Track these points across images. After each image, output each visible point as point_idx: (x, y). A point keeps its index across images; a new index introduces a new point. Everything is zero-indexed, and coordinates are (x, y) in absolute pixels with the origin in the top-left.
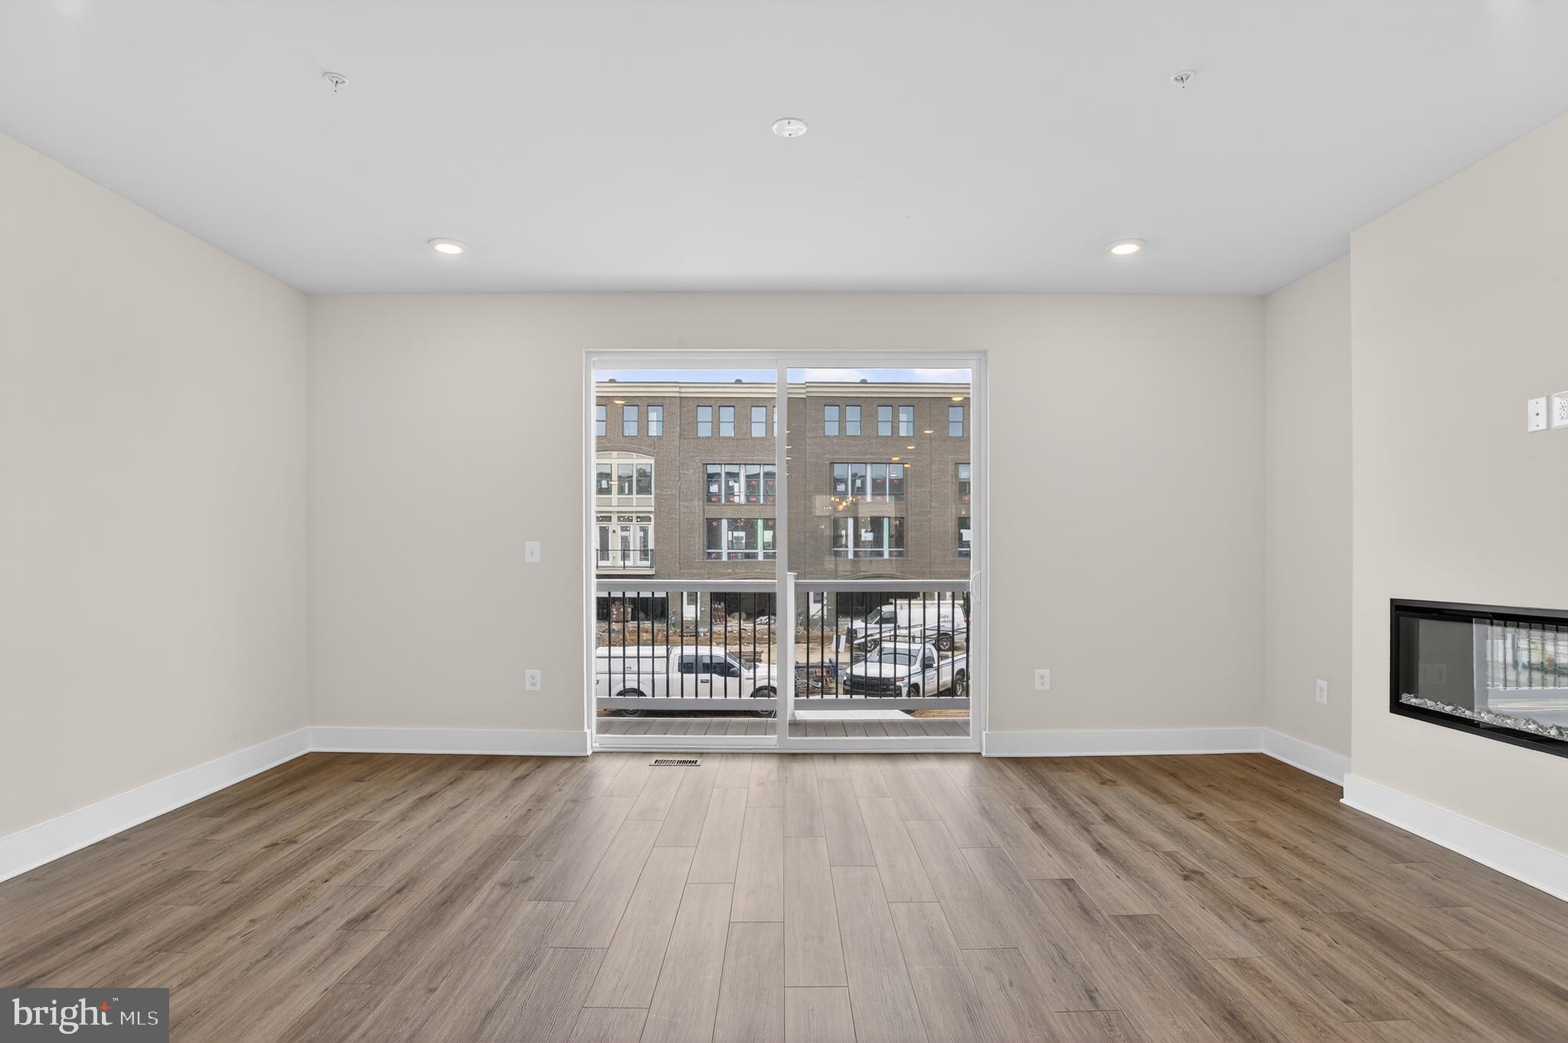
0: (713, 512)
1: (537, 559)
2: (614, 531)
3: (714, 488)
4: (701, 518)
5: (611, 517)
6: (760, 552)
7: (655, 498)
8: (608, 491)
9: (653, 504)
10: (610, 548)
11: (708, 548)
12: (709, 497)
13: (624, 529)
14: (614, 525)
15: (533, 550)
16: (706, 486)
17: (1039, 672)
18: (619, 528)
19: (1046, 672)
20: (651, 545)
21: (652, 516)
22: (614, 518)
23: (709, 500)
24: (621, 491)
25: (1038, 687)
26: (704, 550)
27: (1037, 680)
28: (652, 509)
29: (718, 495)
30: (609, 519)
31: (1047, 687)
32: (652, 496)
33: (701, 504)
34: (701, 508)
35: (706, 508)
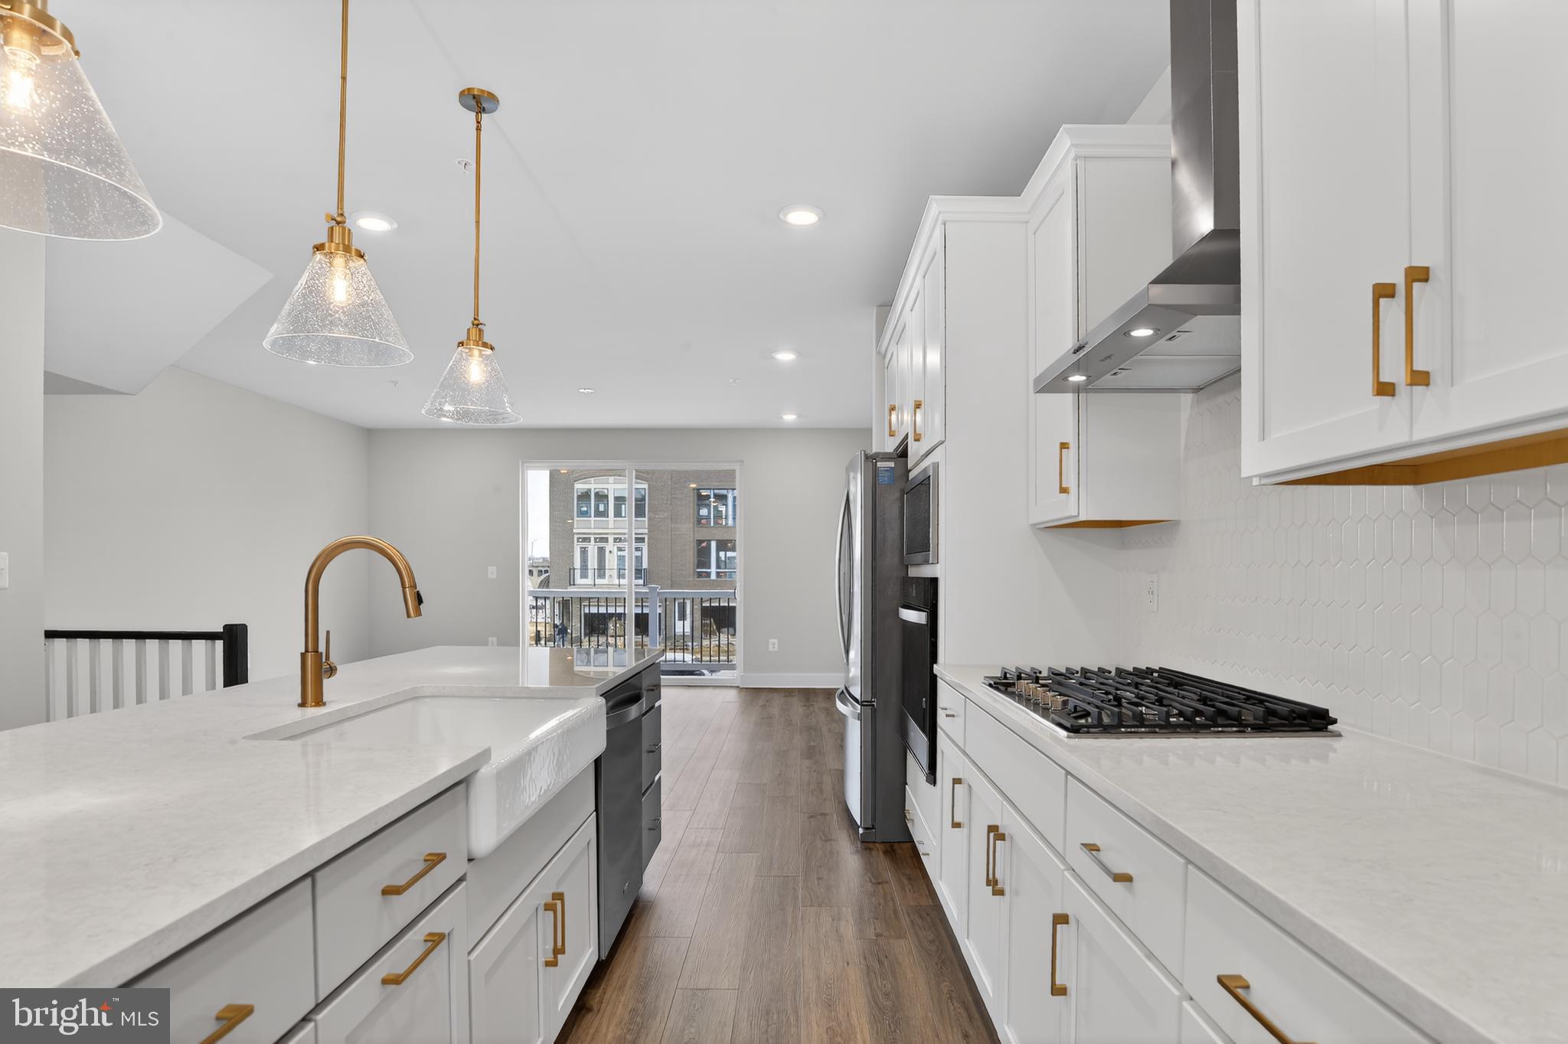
0: (702, 534)
2: (610, 552)
3: (704, 512)
4: (692, 538)
5: (607, 538)
7: (649, 520)
8: (605, 514)
9: (647, 527)
10: (607, 568)
11: (698, 568)
12: (699, 520)
13: (620, 549)
14: (611, 546)
15: (492, 572)
16: (696, 510)
17: (771, 641)
18: (616, 549)
19: (776, 641)
20: (645, 565)
21: (646, 537)
22: (611, 539)
23: (699, 522)
24: (618, 514)
25: (771, 649)
26: (694, 570)
27: (771, 646)
28: (646, 531)
29: (707, 517)
30: (606, 540)
31: (776, 649)
32: (646, 519)
33: (691, 525)
34: (692, 529)
35: (696, 529)
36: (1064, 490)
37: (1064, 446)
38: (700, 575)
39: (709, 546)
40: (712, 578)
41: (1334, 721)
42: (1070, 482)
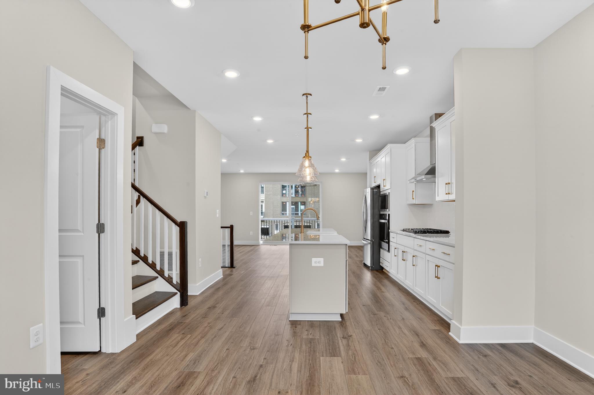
0: (284, 200)
1: (252, 215)
3: (284, 192)
4: (280, 202)
6: (300, 213)
7: (265, 195)
11: (282, 211)
15: (251, 213)
20: (264, 211)
21: (264, 201)
23: (283, 195)
28: (264, 199)
29: (285, 194)
33: (280, 196)
34: (280, 198)
35: (282, 198)
36: (413, 199)
37: (413, 191)
38: (283, 214)
39: (286, 204)
40: (287, 215)
41: (450, 232)
42: (414, 197)
